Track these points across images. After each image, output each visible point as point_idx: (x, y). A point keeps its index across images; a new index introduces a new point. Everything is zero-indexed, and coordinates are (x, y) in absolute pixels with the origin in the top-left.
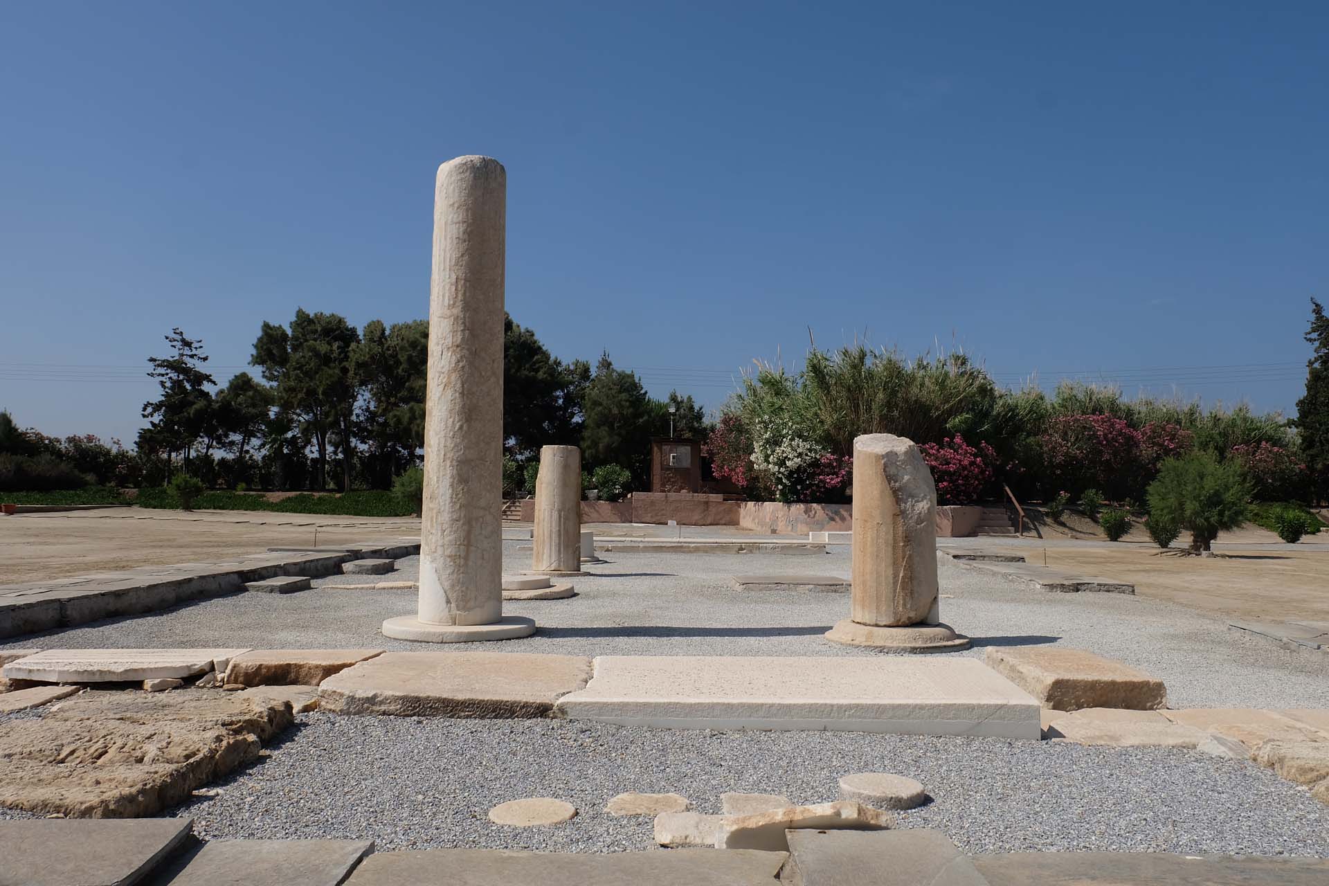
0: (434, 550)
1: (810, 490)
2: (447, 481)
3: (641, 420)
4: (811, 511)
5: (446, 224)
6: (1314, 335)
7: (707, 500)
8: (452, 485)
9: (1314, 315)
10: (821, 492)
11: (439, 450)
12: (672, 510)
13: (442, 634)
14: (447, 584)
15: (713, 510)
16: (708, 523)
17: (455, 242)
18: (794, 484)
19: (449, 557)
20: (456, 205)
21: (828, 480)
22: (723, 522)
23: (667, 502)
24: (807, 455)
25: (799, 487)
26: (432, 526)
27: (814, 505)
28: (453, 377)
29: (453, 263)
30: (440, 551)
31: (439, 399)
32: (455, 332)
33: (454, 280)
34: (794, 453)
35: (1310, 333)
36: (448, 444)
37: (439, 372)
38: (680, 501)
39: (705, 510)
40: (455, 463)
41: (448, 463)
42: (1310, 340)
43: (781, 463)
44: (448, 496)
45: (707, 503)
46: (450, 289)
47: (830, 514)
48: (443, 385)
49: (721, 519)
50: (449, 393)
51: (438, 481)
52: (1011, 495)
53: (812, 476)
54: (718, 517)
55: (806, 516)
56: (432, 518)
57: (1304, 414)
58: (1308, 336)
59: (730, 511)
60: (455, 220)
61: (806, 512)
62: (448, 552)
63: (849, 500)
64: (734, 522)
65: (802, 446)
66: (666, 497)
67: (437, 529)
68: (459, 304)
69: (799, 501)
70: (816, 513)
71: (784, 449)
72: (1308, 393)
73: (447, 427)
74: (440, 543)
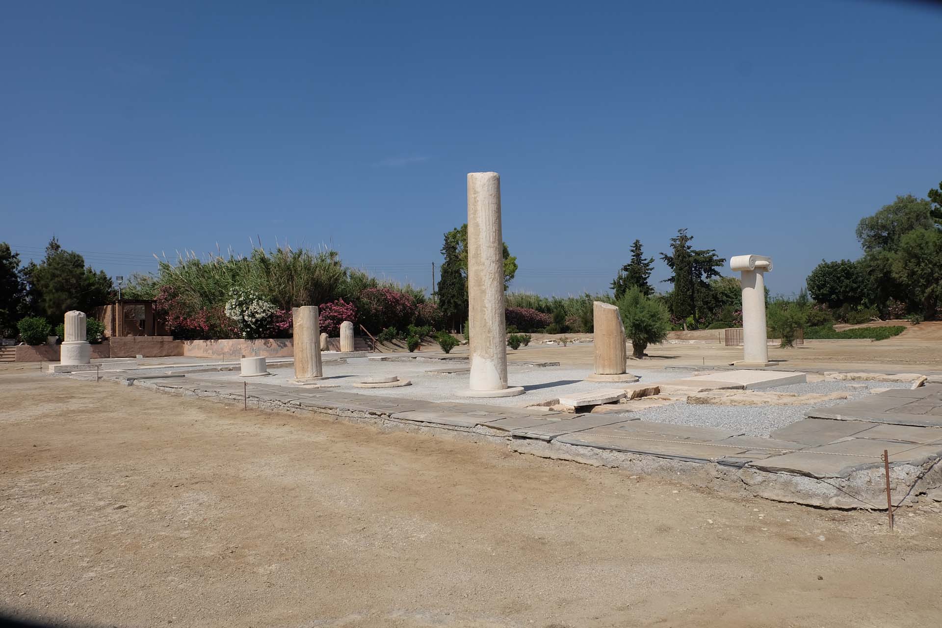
0: (492, 355)
1: (269, 331)
2: (497, 324)
3: (93, 288)
4: (268, 343)
5: (489, 203)
6: (444, 251)
7: (162, 340)
8: (499, 325)
9: (445, 242)
10: (275, 332)
11: (492, 309)
12: (139, 348)
13: (514, 392)
14: (499, 371)
15: (166, 346)
16: (163, 355)
17: (494, 212)
18: (258, 328)
19: (500, 358)
20: (493, 195)
21: (282, 325)
22: (173, 354)
23: (135, 343)
24: (268, 311)
25: (261, 330)
26: (490, 345)
27: (271, 340)
28: (497, 275)
29: (493, 222)
30: (495, 356)
31: (490, 285)
32: (496, 254)
33: (494, 230)
34: (260, 308)
35: (442, 250)
36: (496, 306)
37: (489, 273)
38: (145, 342)
39: (161, 347)
40: (499, 315)
41: (497, 315)
42: (443, 253)
43: (252, 315)
44: (498, 331)
45: (162, 342)
46: (493, 234)
47: (279, 344)
48: (491, 280)
49: (171, 352)
50: (495, 282)
51: (492, 324)
52: (366, 331)
53: (271, 323)
54: (170, 351)
55: (266, 347)
56: (490, 341)
57: (441, 289)
58: (442, 252)
59: (177, 347)
60: (493, 202)
61: (265, 344)
62: (499, 356)
63: (290, 336)
64: (180, 354)
65: (266, 305)
66: (134, 339)
67: (493, 346)
68: (497, 241)
69: (260, 337)
70: (271, 345)
71: (253, 307)
72: (442, 279)
73: (495, 299)
74: (495, 352)
